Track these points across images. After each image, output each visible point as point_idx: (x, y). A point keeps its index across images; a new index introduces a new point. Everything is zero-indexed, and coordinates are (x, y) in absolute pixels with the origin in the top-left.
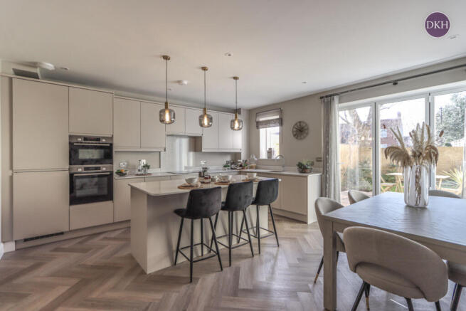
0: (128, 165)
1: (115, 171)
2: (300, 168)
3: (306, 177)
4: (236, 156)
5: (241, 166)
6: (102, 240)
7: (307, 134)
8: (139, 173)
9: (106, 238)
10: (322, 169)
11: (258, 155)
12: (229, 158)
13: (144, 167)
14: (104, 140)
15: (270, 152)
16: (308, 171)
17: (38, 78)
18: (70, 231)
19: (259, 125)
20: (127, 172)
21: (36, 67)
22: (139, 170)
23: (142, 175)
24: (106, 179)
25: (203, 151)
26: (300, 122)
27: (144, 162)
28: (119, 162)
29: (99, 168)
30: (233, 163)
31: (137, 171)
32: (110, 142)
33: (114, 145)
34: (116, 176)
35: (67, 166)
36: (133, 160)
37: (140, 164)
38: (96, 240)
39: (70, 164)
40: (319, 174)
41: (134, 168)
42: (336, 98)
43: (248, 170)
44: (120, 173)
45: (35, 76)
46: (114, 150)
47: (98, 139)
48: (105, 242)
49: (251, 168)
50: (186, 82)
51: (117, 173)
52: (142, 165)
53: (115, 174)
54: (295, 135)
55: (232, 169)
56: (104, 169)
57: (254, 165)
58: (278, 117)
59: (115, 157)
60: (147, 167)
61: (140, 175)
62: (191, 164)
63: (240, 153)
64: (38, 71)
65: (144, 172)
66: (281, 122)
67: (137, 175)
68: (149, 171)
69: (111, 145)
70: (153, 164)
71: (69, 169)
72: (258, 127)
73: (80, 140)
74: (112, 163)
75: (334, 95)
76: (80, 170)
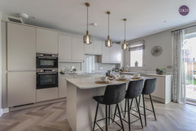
0: (66, 69)
1: (59, 72)
2: (158, 72)
3: (165, 77)
4: (118, 65)
5: (121, 70)
6: (52, 108)
7: (161, 53)
8: (71, 73)
9: (54, 107)
10: (172, 73)
11: (129, 65)
12: (114, 66)
13: (73, 70)
14: (54, 56)
15: (136, 64)
16: (164, 73)
17: (21, 23)
18: (37, 103)
19: (130, 49)
20: (65, 73)
21: (20, 17)
22: (71, 72)
23: (73, 74)
24: (55, 76)
25: (102, 62)
26: (156, 47)
27: (73, 67)
28: (61, 68)
29: (51, 70)
30: (117, 69)
31: (70, 72)
32: (56, 57)
33: (59, 59)
34: (59, 75)
35: (35, 69)
36: (68, 66)
37: (71, 69)
38: (49, 108)
39: (37, 68)
40: (170, 76)
41: (69, 71)
42: (183, 31)
43: (125, 72)
44: (62, 73)
45: (19, 22)
46: (59, 61)
47: (51, 55)
48: (54, 110)
49: (126, 71)
50: (96, 24)
51: (60, 73)
52: (73, 69)
53: (59, 73)
54: (152, 54)
55: (116, 72)
56: (54, 71)
57: (127, 70)
58: (142, 45)
59: (59, 64)
60: (75, 70)
61: (72, 74)
62: (94, 69)
63: (120, 64)
64: (21, 19)
65: (73, 73)
66: (143, 47)
67: (70, 74)
68: (76, 72)
69: (57, 58)
70: (78, 68)
71: (36, 70)
72: (129, 51)
73: (41, 55)
74: (58, 68)
75: (182, 29)
76: (42, 71)
